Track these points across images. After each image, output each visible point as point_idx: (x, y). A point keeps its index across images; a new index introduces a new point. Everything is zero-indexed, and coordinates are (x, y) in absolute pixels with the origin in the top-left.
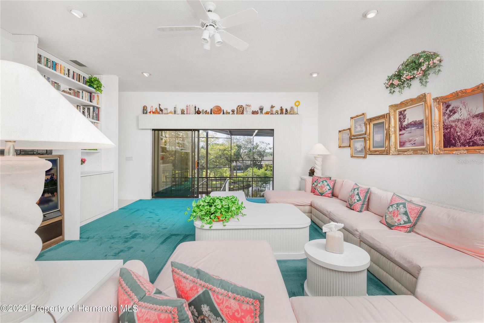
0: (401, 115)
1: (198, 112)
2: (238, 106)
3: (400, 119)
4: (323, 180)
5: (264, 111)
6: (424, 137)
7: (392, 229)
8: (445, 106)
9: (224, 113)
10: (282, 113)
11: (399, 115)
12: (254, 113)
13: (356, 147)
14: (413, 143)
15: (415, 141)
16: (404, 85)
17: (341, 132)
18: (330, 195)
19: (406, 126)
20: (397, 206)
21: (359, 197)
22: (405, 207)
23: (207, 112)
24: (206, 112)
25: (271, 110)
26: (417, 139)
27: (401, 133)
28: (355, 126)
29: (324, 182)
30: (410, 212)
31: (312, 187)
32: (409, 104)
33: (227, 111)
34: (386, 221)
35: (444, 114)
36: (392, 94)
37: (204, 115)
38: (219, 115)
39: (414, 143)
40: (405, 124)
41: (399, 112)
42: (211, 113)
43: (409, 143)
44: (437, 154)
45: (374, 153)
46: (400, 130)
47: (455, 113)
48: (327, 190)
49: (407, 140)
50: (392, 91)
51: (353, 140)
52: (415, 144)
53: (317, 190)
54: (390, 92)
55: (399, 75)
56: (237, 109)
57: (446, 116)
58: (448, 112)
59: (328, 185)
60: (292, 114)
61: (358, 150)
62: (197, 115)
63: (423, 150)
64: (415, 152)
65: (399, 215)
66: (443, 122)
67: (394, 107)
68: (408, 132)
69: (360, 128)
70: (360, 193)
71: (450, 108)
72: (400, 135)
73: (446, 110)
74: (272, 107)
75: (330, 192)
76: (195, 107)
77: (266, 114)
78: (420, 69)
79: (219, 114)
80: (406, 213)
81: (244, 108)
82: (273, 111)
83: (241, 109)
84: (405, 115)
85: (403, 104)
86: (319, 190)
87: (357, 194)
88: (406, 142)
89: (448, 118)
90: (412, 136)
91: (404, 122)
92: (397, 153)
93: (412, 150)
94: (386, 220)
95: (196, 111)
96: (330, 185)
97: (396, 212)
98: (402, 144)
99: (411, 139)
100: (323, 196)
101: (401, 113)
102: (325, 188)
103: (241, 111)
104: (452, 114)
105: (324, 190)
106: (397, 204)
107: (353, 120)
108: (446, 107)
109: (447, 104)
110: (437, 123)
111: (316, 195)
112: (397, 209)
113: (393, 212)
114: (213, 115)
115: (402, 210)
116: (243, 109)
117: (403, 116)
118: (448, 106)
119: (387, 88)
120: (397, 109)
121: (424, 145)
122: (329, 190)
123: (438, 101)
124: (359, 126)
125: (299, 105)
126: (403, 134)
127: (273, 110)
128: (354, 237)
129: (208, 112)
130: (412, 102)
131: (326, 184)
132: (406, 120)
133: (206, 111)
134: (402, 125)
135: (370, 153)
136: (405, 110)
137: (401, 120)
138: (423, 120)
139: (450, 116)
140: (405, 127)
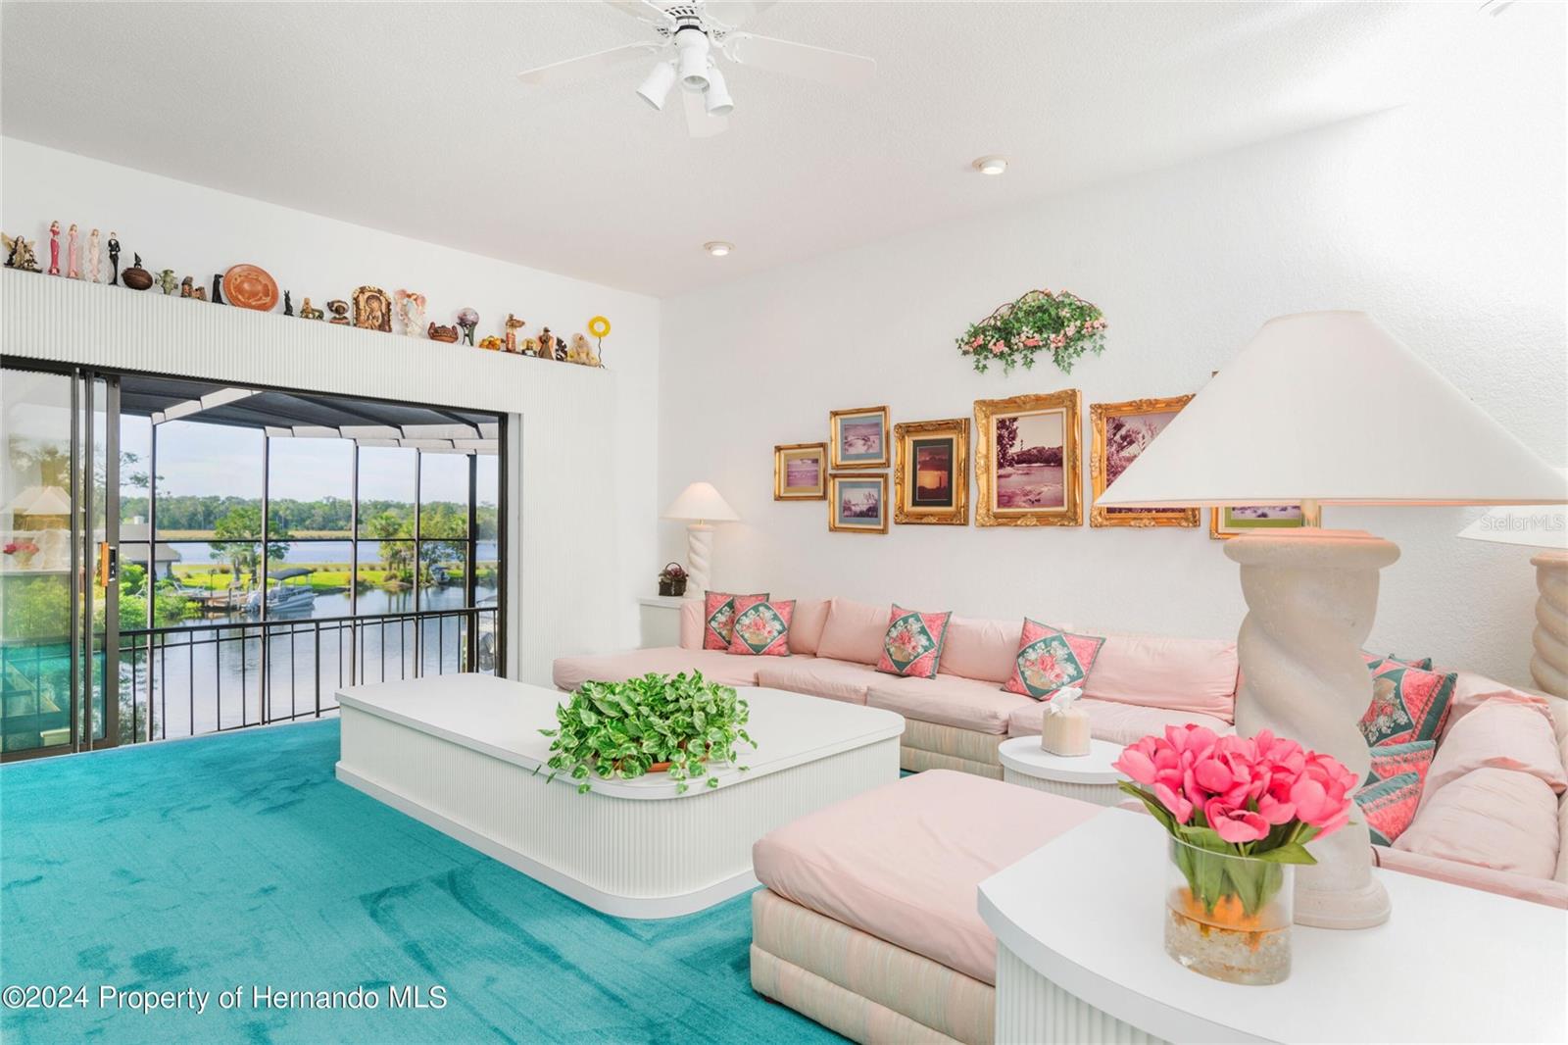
0: (1002, 428)
1: (136, 279)
2: (362, 290)
3: (1000, 438)
4: (758, 603)
5: (479, 334)
6: (1063, 486)
7: (1041, 701)
8: (1112, 426)
9: (289, 311)
10: (543, 354)
11: (998, 428)
12: (436, 333)
13: (850, 502)
14: (1033, 499)
15: (1039, 494)
16: (1013, 357)
17: (782, 452)
18: (783, 649)
19: (1016, 458)
20: (1046, 644)
21: (929, 639)
22: (1063, 644)
23: (195, 286)
24: (187, 289)
25: (507, 335)
26: (1045, 489)
27: (1002, 472)
28: (846, 438)
29: (761, 609)
30: (1079, 655)
31: (706, 629)
32: (1028, 406)
33: (307, 303)
34: (1027, 685)
35: (1110, 442)
36: (982, 371)
37: (175, 301)
38: (262, 313)
39: (1037, 498)
40: (1014, 450)
41: (998, 419)
42: (217, 298)
43: (1024, 499)
44: (1096, 526)
45: (919, 521)
46: (1000, 466)
47: (1131, 443)
48: (776, 634)
49: (1018, 492)
50: (981, 365)
51: (837, 480)
52: (1038, 501)
53: (742, 636)
54: (977, 367)
55: (1005, 332)
56: (356, 301)
57: (1114, 447)
58: (1117, 437)
59: (775, 617)
60: (584, 364)
61: (857, 509)
62: (123, 291)
63: (1062, 516)
64: (1043, 520)
65: (1056, 666)
66: (1108, 459)
67: (988, 406)
68: (1021, 472)
69: (866, 447)
70: (930, 627)
71: (1123, 432)
72: (999, 477)
73: (1115, 435)
74: (513, 323)
75: (781, 639)
76: (114, 247)
77: (488, 347)
78: (1062, 332)
79: (264, 308)
80: (1070, 659)
81: (389, 304)
82: (514, 342)
83: (375, 304)
84: (1015, 431)
85: (1013, 403)
86: (746, 636)
87: (920, 633)
88: (1017, 495)
89: (1118, 452)
90: (1030, 483)
91: (1011, 446)
92: (992, 521)
93: (1034, 514)
94: (1028, 682)
95: (121, 269)
96: (780, 616)
97: (1048, 660)
98: (1005, 499)
99: (1028, 488)
100: (764, 654)
101: (1002, 424)
102: (768, 629)
103: (379, 314)
104: (1125, 443)
105: (766, 634)
106: (1044, 641)
107: (839, 421)
108: (1115, 428)
109: (1117, 422)
110: (1097, 459)
111: (736, 653)
112: (1048, 651)
113: (1039, 661)
114: (226, 311)
115: (1061, 653)
116: (389, 310)
117: (1010, 433)
118: (1118, 427)
119: (965, 353)
120: (993, 413)
121: (1063, 505)
122: (780, 633)
123: (1099, 411)
124: (862, 442)
125: (605, 334)
126: (1008, 476)
127: (513, 335)
128: (982, 736)
129: (200, 289)
130: (1040, 402)
131: (768, 614)
132: (1017, 442)
133: (187, 282)
134: (1004, 455)
135: (907, 521)
136: (1015, 419)
137: (1004, 442)
138: (1062, 447)
139: (1121, 448)
140: (1013, 459)
